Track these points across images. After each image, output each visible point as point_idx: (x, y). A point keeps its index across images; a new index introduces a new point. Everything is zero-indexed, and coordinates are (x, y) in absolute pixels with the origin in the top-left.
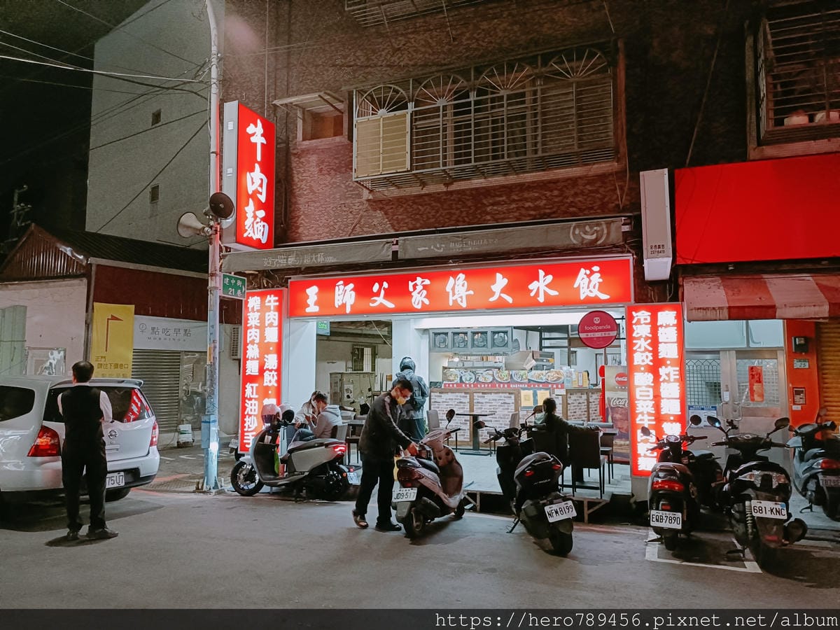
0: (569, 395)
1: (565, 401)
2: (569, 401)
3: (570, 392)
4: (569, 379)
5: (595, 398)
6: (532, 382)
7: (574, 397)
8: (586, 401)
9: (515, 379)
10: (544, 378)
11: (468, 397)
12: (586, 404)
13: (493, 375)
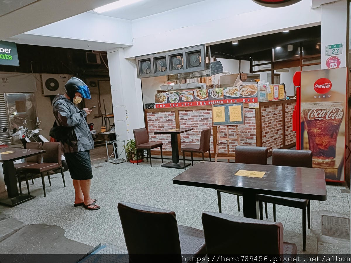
0: (263, 108)
1: (259, 114)
2: (264, 114)
3: (264, 105)
4: (263, 92)
5: (290, 108)
6: (227, 98)
7: (268, 110)
8: (281, 112)
9: (212, 96)
10: (238, 93)
11: (174, 115)
12: (282, 114)
13: (193, 95)
